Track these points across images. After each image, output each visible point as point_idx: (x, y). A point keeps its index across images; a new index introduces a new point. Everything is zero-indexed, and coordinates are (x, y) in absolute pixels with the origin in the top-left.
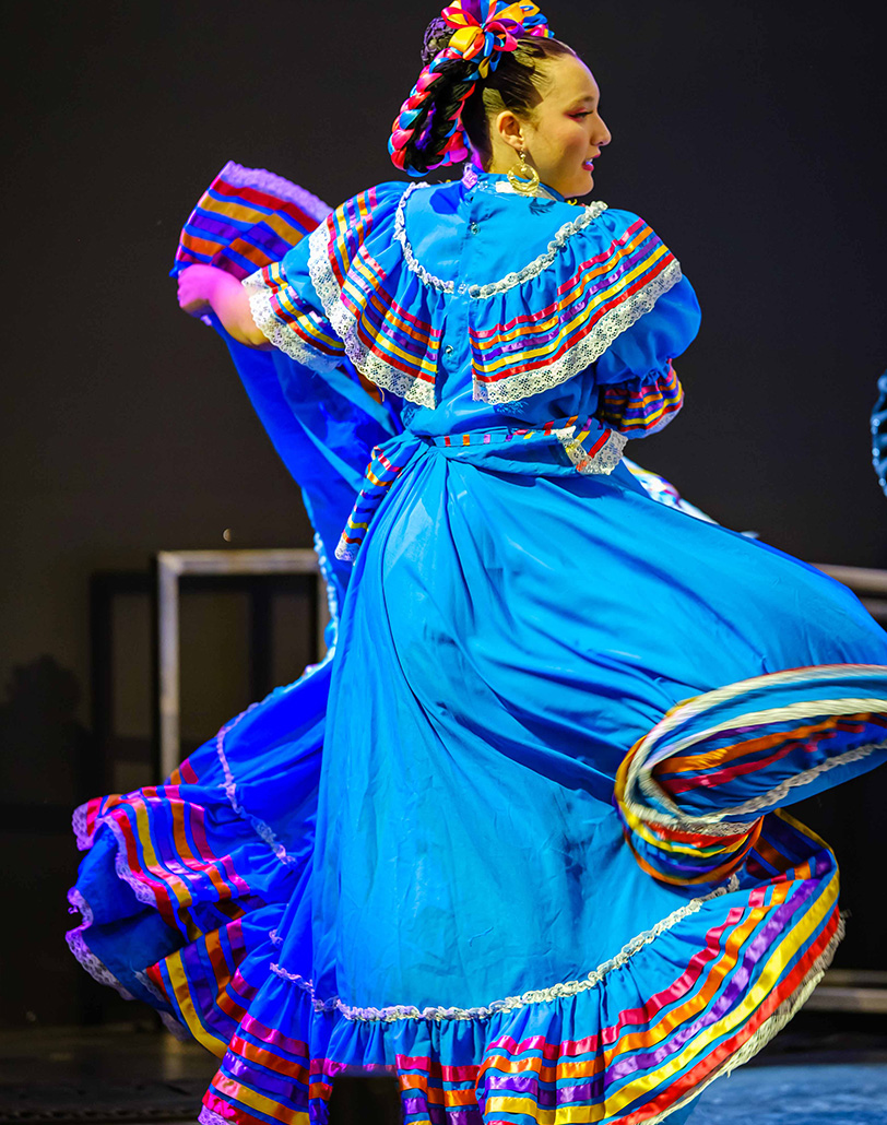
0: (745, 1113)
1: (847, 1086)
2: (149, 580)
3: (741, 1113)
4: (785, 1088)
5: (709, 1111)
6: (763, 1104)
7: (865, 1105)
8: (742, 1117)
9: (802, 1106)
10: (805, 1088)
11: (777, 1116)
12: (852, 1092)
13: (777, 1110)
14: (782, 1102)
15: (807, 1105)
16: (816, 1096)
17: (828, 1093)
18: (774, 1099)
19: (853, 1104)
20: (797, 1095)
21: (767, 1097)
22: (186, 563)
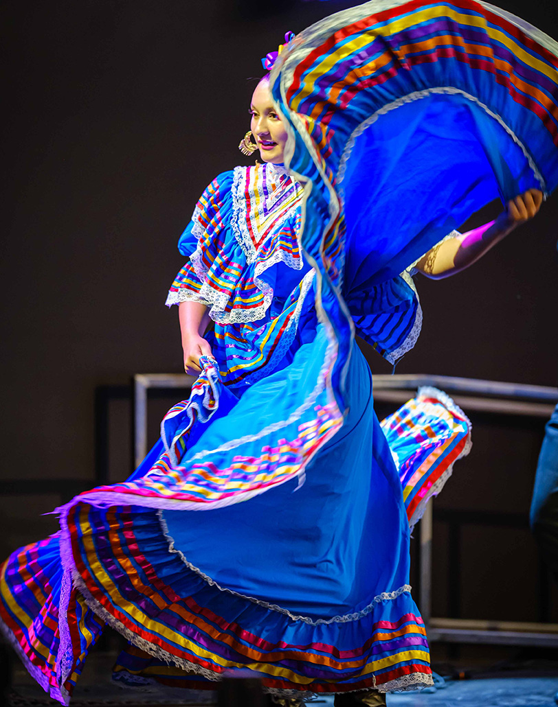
1: (536, 691)
2: (129, 390)
4: (500, 691)
6: (486, 700)
7: (546, 701)
9: (509, 702)
10: (512, 691)
12: (539, 694)
13: (495, 704)
14: (498, 699)
15: (512, 701)
16: (518, 696)
17: (525, 695)
18: (493, 698)
19: (539, 701)
20: (507, 695)
21: (489, 697)
22: (151, 381)
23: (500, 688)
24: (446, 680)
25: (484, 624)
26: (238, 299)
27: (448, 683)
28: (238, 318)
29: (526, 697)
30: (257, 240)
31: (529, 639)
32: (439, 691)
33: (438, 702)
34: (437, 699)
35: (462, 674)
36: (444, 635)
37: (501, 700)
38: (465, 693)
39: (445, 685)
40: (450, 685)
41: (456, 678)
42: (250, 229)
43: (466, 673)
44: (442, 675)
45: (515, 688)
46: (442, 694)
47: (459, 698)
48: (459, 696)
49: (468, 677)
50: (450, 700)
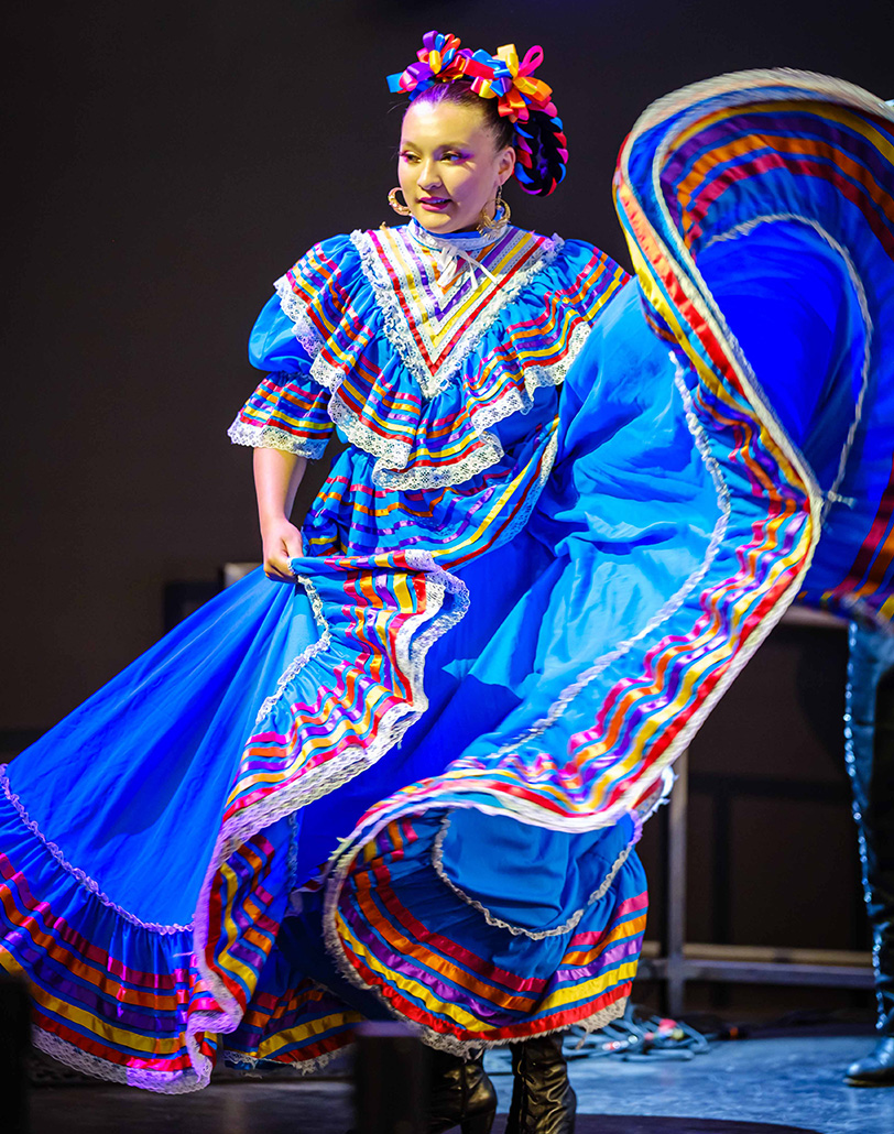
0: (756, 1080)
3: (750, 1080)
4: (793, 1058)
5: (722, 1078)
6: (771, 1072)
8: (753, 1083)
9: (807, 1073)
10: (812, 1058)
11: (784, 1083)
13: (784, 1077)
14: (790, 1070)
16: (820, 1065)
17: (832, 1063)
18: (782, 1068)
20: (803, 1064)
21: (776, 1066)
23: (793, 1053)
24: (709, 1041)
25: (768, 953)
26: (422, 452)
27: (714, 1044)
28: (425, 480)
29: (835, 1067)
30: (434, 359)
31: (838, 976)
32: (699, 1058)
33: (695, 1075)
34: (695, 1070)
35: (734, 1031)
36: (706, 970)
37: (796, 1071)
38: (739, 1059)
39: (708, 1048)
40: (716, 1047)
41: (725, 1037)
42: (419, 342)
43: (739, 1029)
44: (702, 1033)
45: (817, 1053)
46: (702, 1061)
47: (730, 1069)
48: (729, 1065)
49: (743, 1035)
50: (715, 1071)
